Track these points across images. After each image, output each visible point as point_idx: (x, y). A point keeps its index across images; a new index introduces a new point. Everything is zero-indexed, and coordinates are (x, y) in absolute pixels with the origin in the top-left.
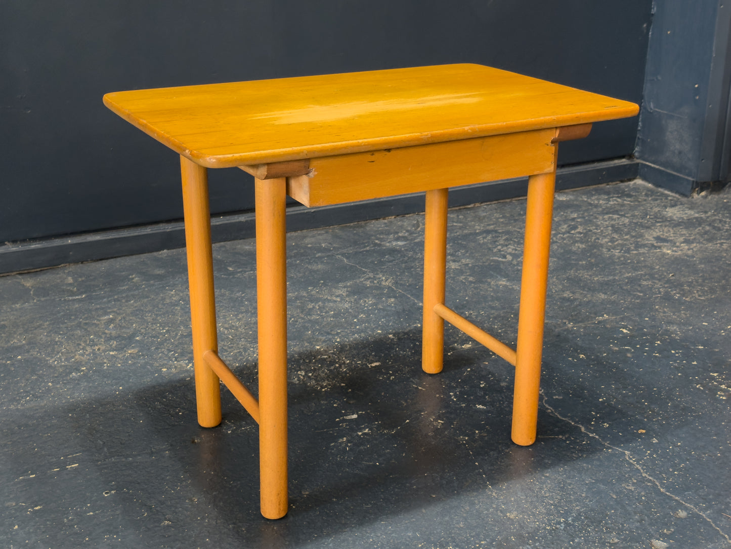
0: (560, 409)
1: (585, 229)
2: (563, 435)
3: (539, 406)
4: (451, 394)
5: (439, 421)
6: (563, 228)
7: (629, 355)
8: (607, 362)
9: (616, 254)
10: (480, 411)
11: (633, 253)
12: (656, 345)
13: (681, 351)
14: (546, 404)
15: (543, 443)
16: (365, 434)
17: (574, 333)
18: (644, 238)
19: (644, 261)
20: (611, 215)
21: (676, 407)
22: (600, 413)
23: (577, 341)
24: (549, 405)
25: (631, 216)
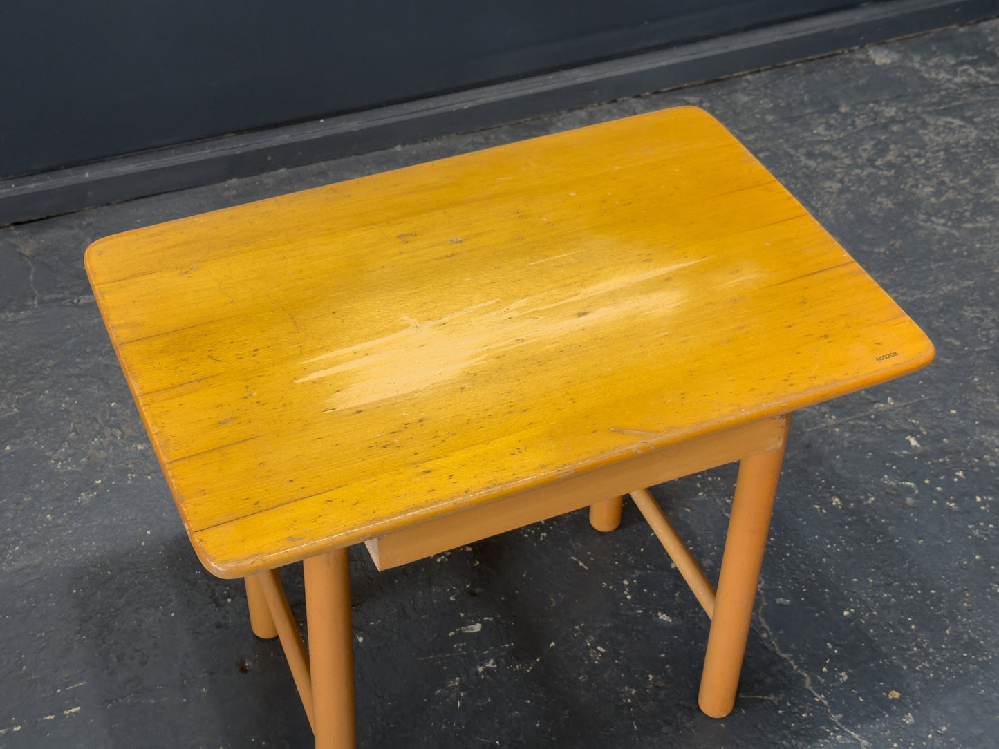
0: (781, 632)
1: (901, 155)
2: (776, 695)
3: (752, 621)
4: (626, 582)
5: (599, 648)
6: (865, 150)
7: (909, 500)
8: (872, 519)
9: (939, 228)
10: (662, 626)
11: (966, 229)
12: (956, 480)
13: (990, 499)
14: (762, 617)
15: (743, 711)
16: (487, 670)
17: (834, 443)
18: (992, 186)
19: (981, 251)
20: (949, 119)
21: (957, 637)
22: (840, 645)
23: (834, 462)
24: (767, 622)
25: (983, 123)
